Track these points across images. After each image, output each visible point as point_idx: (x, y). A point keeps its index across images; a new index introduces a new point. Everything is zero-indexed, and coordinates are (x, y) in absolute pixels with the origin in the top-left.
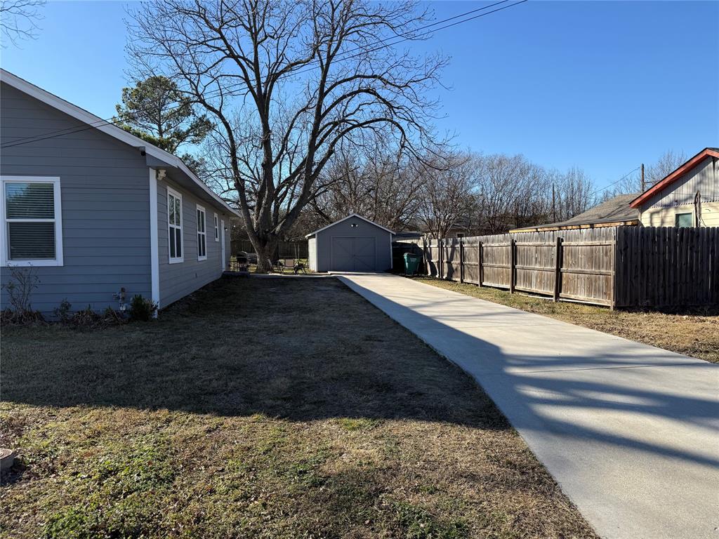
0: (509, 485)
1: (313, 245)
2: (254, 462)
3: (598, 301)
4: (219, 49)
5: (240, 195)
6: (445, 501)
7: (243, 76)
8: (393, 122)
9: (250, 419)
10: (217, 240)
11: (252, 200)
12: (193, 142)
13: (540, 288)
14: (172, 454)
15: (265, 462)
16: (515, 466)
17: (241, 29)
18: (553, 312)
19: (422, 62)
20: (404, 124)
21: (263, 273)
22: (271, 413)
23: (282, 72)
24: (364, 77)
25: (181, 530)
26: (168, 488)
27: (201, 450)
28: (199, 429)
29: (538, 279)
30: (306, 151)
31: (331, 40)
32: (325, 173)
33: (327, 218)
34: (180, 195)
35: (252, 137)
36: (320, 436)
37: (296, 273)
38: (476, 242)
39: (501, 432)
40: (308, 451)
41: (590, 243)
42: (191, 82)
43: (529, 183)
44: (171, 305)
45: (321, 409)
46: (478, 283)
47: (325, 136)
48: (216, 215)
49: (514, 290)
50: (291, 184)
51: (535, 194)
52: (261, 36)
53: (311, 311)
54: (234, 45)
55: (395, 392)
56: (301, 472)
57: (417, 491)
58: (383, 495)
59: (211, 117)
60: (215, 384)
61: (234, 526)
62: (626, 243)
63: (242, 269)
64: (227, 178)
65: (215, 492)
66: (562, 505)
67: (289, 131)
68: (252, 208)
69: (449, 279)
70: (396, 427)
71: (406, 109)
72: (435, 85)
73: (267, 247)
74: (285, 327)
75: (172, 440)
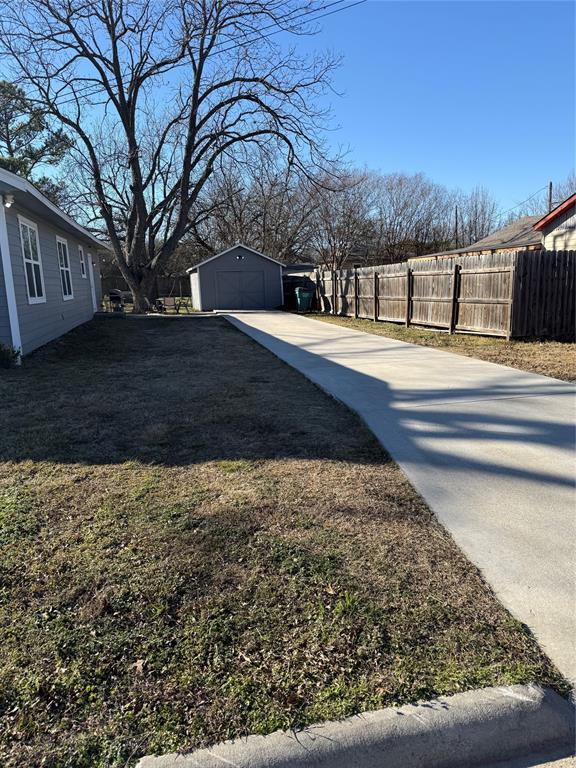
0: (385, 517)
1: (195, 279)
2: (125, 509)
3: (495, 332)
4: (70, 46)
5: (108, 224)
6: (320, 535)
7: (101, 79)
8: (279, 135)
9: (123, 466)
10: (84, 276)
11: (123, 229)
12: (51, 162)
13: (436, 320)
14: (36, 505)
15: (137, 508)
16: (393, 498)
17: (94, 18)
18: (447, 345)
19: (310, 62)
20: (291, 137)
21: (140, 313)
22: (145, 459)
23: (148, 74)
24: (244, 80)
25: (46, 580)
26: (33, 540)
27: (68, 500)
28: (67, 479)
29: (434, 310)
30: (181, 171)
31: (203, 35)
32: (205, 195)
33: (211, 249)
34: (36, 225)
35: (118, 155)
36: (196, 479)
37: (178, 313)
38: (371, 273)
39: (382, 466)
40: (183, 495)
41: (488, 270)
42: (40, 88)
43: (430, 205)
44: (36, 351)
45: (200, 453)
46: (373, 317)
47: (202, 152)
48: (80, 248)
49: (409, 324)
50: (165, 211)
51: (436, 218)
52: (119, 28)
53: (192, 353)
54: (87, 40)
55: (278, 432)
56: (174, 516)
57: (292, 527)
58: (258, 533)
59: (67, 130)
60: (85, 432)
61: (102, 573)
62: (525, 269)
63: (116, 309)
64: (92, 205)
65: (82, 541)
66: (437, 534)
67: (160, 147)
68: (123, 239)
69: (343, 315)
70: (275, 467)
71: (294, 120)
72: (326, 91)
73: (142, 284)
74: (163, 371)
75: (37, 491)
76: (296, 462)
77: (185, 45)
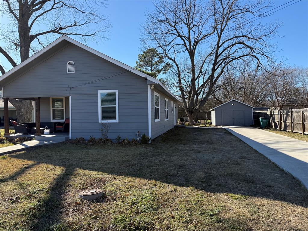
1: (213, 114)
2: (190, 207)
4: (174, 34)
5: (182, 93)
7: (184, 44)
8: (253, 56)
9: (188, 188)
10: (172, 112)
11: (186, 95)
12: (164, 73)
14: (157, 199)
15: (195, 208)
17: (183, 24)
19: (268, 26)
21: (191, 126)
22: (197, 187)
23: (201, 40)
24: (238, 37)
26: (156, 213)
27: (169, 199)
28: (168, 190)
30: (210, 72)
31: (222, 23)
32: (219, 82)
33: (220, 101)
34: (159, 95)
35: (187, 69)
36: (219, 200)
37: (206, 126)
38: (300, 111)
40: (214, 206)
42: (163, 49)
44: (156, 138)
45: (219, 188)
46: (302, 132)
47: (219, 65)
48: (172, 102)
50: (203, 87)
53: (213, 143)
54: (180, 32)
55: (256, 184)
56: (211, 215)
59: (171, 62)
60: (173, 172)
63: (182, 124)
64: (176, 87)
65: (174, 217)
67: (203, 65)
68: (186, 98)
69: (285, 130)
70: (257, 201)
71: (260, 49)
72: (275, 36)
73: (192, 115)
74: (201, 150)
75: (157, 193)
76: (267, 200)
77: (215, 28)
